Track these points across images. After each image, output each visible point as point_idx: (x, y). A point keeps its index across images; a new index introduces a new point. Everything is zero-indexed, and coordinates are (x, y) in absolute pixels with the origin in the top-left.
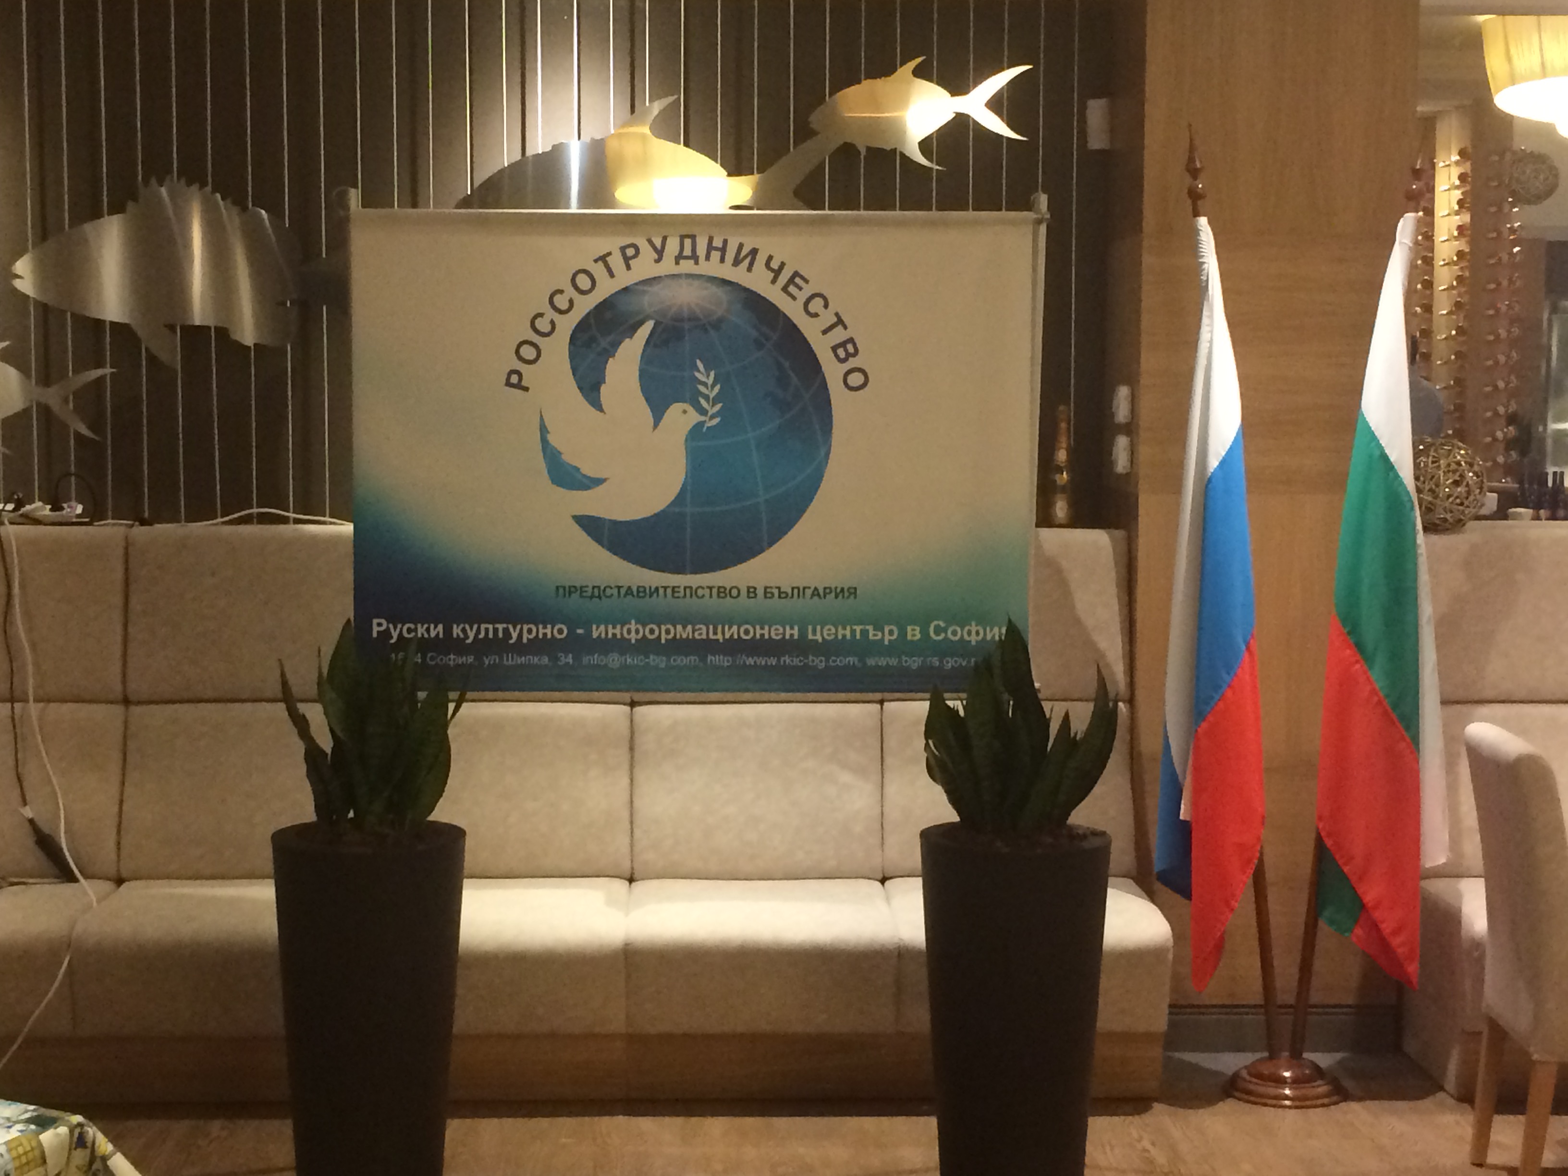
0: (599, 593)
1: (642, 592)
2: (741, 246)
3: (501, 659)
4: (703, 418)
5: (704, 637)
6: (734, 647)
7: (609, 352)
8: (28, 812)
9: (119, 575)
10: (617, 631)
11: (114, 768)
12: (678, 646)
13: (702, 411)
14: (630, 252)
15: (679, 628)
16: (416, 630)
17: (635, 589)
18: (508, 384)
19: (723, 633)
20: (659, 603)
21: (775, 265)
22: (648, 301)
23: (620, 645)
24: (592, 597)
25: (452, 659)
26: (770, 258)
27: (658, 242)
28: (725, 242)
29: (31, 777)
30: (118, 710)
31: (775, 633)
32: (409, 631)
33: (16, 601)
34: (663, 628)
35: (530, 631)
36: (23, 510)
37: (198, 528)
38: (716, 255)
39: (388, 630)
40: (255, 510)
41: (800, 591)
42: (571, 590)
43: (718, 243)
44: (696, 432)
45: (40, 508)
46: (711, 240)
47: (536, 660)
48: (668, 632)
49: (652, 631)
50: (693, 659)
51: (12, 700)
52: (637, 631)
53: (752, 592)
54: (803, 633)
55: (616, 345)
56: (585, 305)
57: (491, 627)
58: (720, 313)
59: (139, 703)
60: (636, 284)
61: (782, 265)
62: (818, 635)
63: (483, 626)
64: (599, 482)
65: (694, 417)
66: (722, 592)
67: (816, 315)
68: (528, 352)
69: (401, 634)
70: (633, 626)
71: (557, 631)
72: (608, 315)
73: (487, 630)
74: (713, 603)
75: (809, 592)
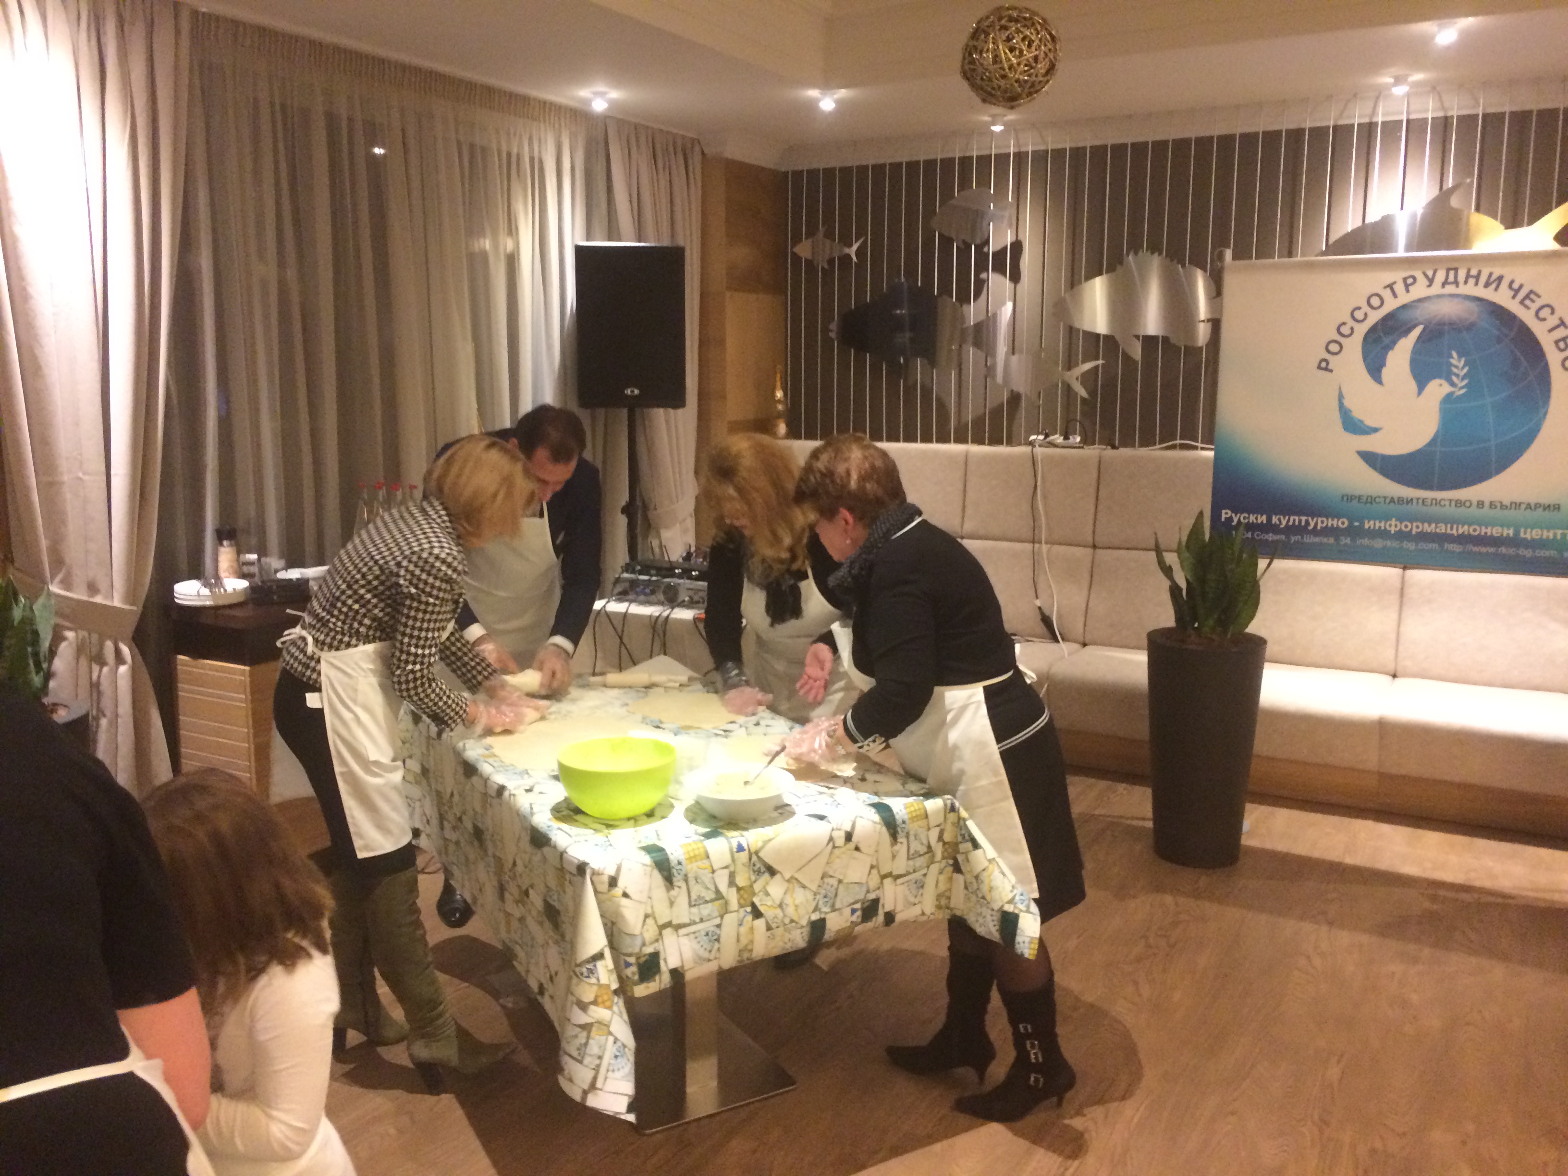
0: (1371, 500)
1: (1401, 501)
2: (1491, 275)
3: (1302, 538)
4: (1452, 389)
5: (1443, 531)
6: (1462, 539)
7: (1390, 346)
8: (1038, 603)
9: (1095, 475)
10: (1382, 524)
11: (1086, 585)
12: (1423, 537)
13: (1453, 384)
14: (1410, 281)
15: (1426, 525)
16: (1249, 518)
17: (1396, 500)
18: (1319, 367)
19: (1457, 530)
20: (1413, 508)
21: (1516, 286)
22: (1420, 313)
23: (1383, 534)
24: (1366, 502)
25: (1271, 537)
26: (1512, 282)
27: (1430, 273)
28: (1479, 273)
29: (1041, 586)
30: (1089, 551)
31: (1496, 531)
32: (1244, 518)
33: (1039, 489)
34: (1415, 524)
35: (1322, 522)
36: (1049, 439)
37: (1144, 452)
38: (1472, 281)
39: (1231, 517)
40: (1178, 442)
41: (1516, 505)
42: (1350, 498)
43: (1474, 272)
44: (1448, 399)
45: (1058, 439)
46: (1469, 270)
47: (1325, 540)
48: (1417, 527)
49: (1406, 526)
50: (1435, 546)
51: (1033, 542)
52: (1396, 526)
53: (1481, 504)
54: (1517, 533)
55: (1394, 343)
56: (1375, 317)
57: (1297, 518)
58: (1473, 319)
59: (1100, 548)
60: (1414, 301)
61: (1521, 286)
62: (1528, 535)
63: (1292, 518)
64: (1376, 430)
65: (1447, 389)
66: (1459, 503)
67: (1544, 319)
68: (1334, 348)
69: (1239, 519)
70: (1393, 522)
71: (1342, 523)
72: (1390, 323)
73: (1294, 520)
74: (1451, 511)
75: (1523, 506)
